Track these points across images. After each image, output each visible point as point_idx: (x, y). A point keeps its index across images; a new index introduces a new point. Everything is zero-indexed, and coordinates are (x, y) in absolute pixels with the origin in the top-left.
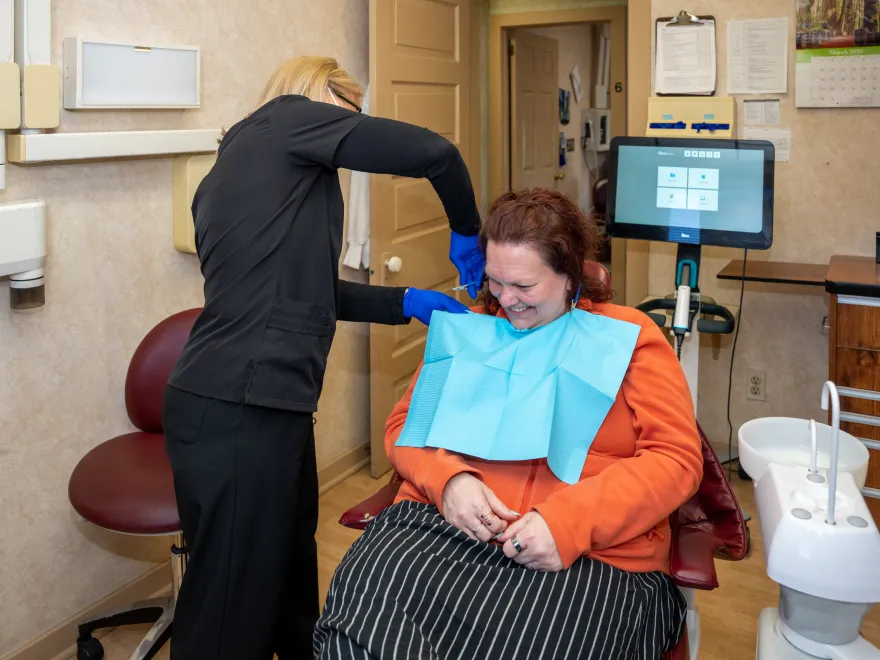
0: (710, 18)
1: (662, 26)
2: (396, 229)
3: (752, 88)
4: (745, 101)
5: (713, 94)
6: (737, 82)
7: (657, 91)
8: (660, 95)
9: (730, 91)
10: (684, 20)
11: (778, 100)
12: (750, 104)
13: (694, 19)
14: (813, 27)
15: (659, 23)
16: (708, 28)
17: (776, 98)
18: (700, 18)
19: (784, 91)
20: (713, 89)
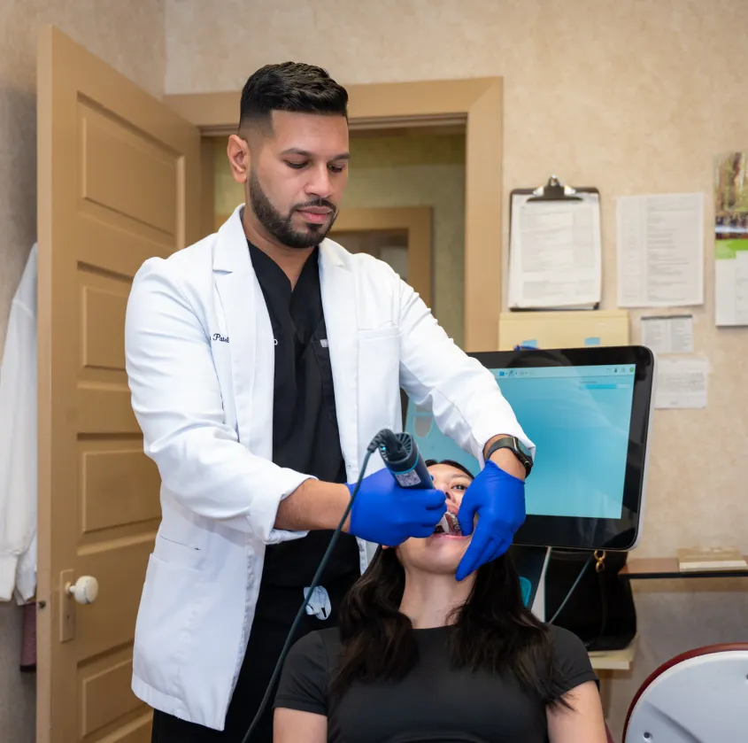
0: (593, 190)
1: (520, 201)
2: (84, 530)
3: (652, 298)
4: (644, 319)
5: (596, 307)
6: (633, 289)
7: (511, 305)
8: (515, 310)
9: (621, 303)
10: (554, 193)
11: (690, 316)
12: (652, 322)
13: (568, 191)
14: (738, 207)
15: (516, 197)
16: (589, 204)
17: (687, 312)
18: (579, 190)
19: (700, 301)
20: (597, 299)
